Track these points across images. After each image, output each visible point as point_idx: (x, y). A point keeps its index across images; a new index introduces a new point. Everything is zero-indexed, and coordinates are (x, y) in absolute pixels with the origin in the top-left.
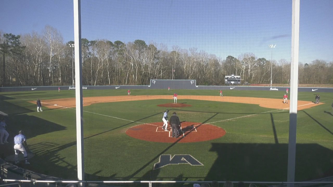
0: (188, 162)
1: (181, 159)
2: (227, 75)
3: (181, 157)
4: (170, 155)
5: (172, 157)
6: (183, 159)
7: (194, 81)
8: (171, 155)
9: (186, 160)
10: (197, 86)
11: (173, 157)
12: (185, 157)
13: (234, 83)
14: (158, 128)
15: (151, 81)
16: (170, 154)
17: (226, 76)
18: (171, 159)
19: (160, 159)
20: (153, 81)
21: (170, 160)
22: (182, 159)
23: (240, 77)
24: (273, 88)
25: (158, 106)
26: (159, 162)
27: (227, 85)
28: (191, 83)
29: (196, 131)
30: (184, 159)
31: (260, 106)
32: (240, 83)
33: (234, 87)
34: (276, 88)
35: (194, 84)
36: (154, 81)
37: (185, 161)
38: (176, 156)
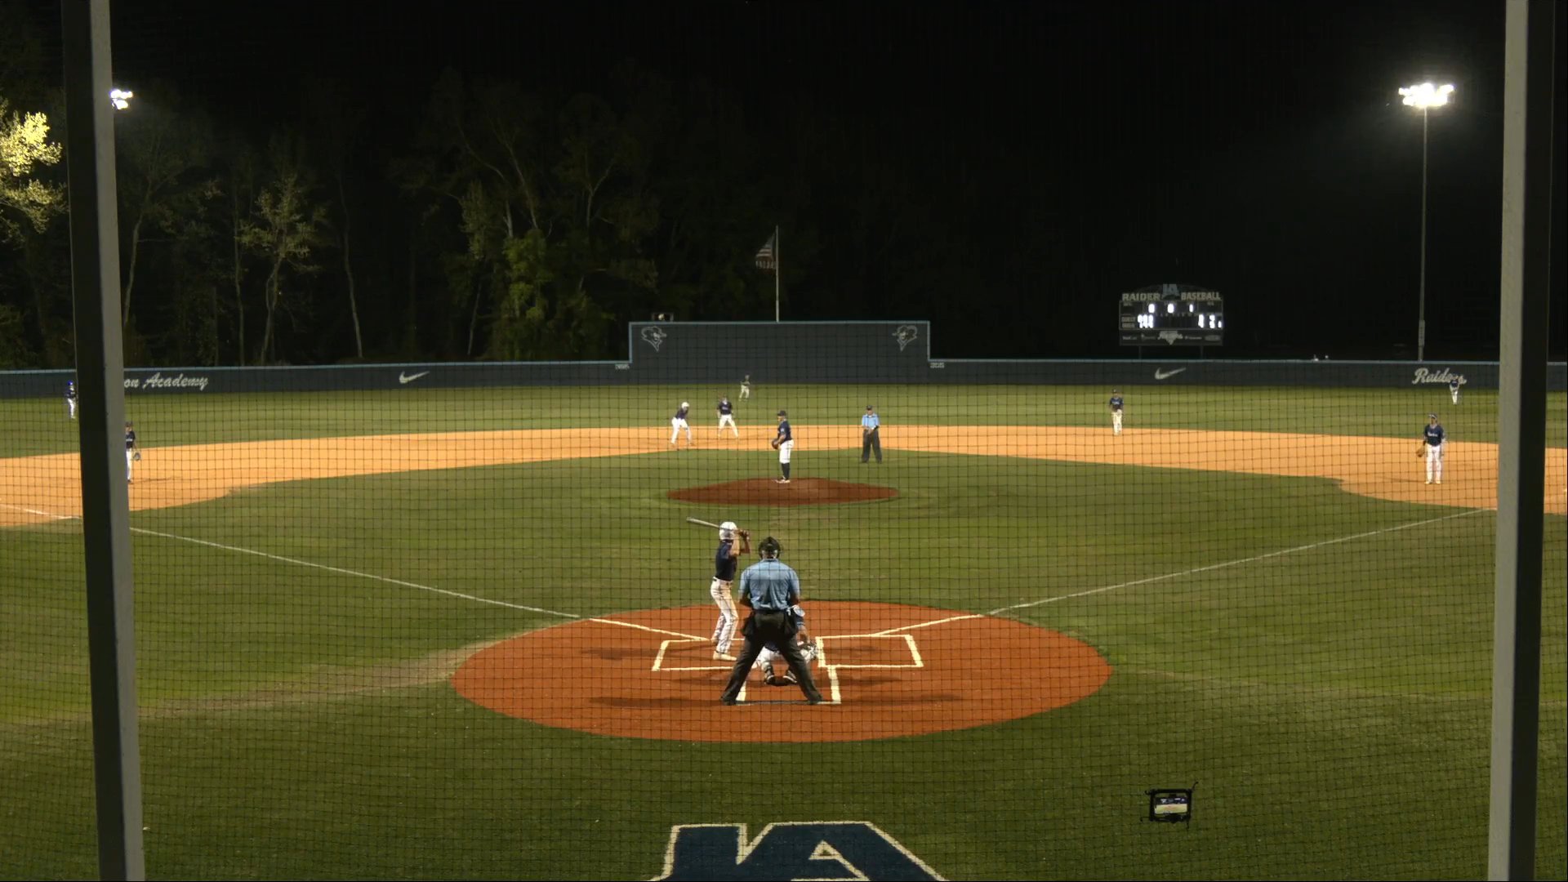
0: (858, 873)
1: (813, 850)
2: (1130, 291)
3: (811, 837)
4: (737, 825)
5: (751, 838)
6: (823, 851)
7: (917, 325)
8: (743, 829)
9: (845, 857)
10: (938, 364)
11: (758, 839)
12: (837, 838)
13: (1177, 340)
14: (665, 645)
15: (637, 329)
16: (742, 822)
17: (1125, 296)
18: (744, 851)
19: (669, 858)
20: (648, 333)
21: (740, 860)
22: (816, 856)
23: (1218, 298)
24: (1432, 370)
25: (677, 496)
26: (663, 877)
27: (1130, 352)
28: (898, 346)
29: (919, 664)
30: (830, 850)
31: (1345, 489)
32: (1217, 338)
33: (1178, 366)
34: (1455, 371)
35: (915, 347)
36: (653, 332)
37: (835, 863)
38: (775, 829)
